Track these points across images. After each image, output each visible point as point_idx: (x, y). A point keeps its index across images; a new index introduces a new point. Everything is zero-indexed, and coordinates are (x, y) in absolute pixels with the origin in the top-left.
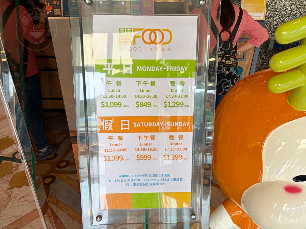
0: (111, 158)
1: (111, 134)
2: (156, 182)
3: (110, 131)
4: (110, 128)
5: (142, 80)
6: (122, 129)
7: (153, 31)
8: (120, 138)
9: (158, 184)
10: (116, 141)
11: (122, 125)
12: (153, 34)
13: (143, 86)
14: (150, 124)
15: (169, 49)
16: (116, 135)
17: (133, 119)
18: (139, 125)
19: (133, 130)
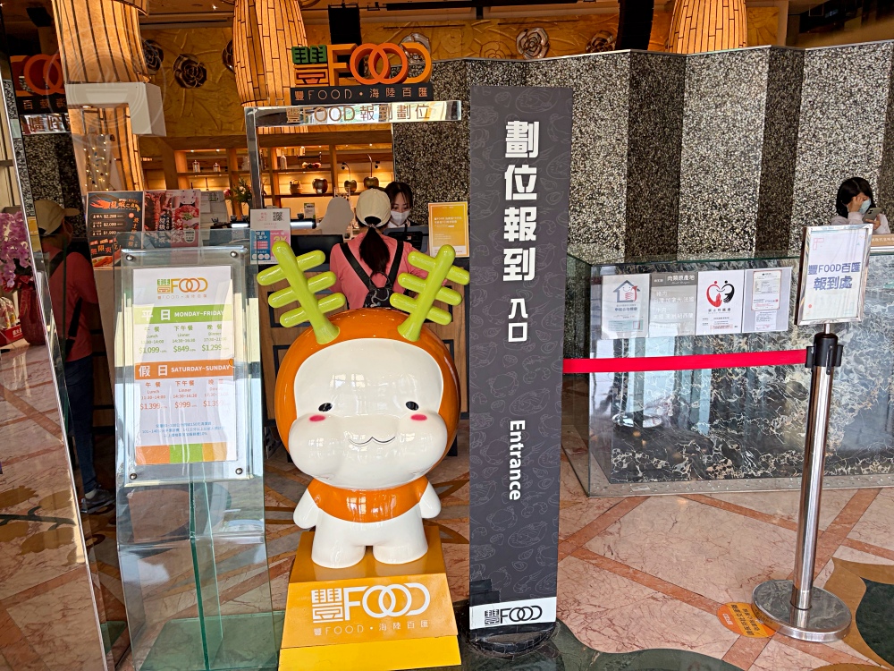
0: (149, 406)
1: (148, 381)
2: (197, 432)
3: (148, 378)
4: (148, 374)
5: (180, 325)
6: (160, 374)
7: (189, 280)
8: (158, 384)
9: (198, 434)
10: (153, 387)
11: (160, 370)
12: (189, 283)
13: (180, 331)
14: (188, 369)
15: (205, 296)
16: (153, 382)
17: (171, 364)
18: (177, 370)
19: (171, 375)
